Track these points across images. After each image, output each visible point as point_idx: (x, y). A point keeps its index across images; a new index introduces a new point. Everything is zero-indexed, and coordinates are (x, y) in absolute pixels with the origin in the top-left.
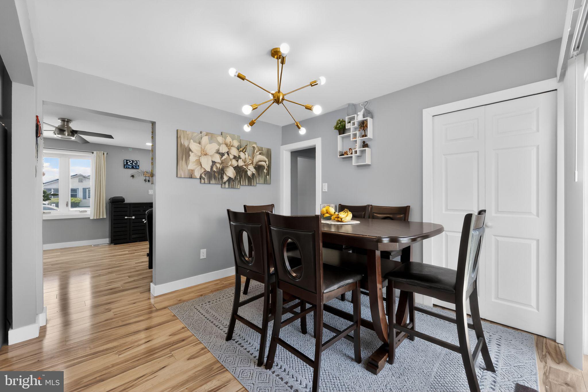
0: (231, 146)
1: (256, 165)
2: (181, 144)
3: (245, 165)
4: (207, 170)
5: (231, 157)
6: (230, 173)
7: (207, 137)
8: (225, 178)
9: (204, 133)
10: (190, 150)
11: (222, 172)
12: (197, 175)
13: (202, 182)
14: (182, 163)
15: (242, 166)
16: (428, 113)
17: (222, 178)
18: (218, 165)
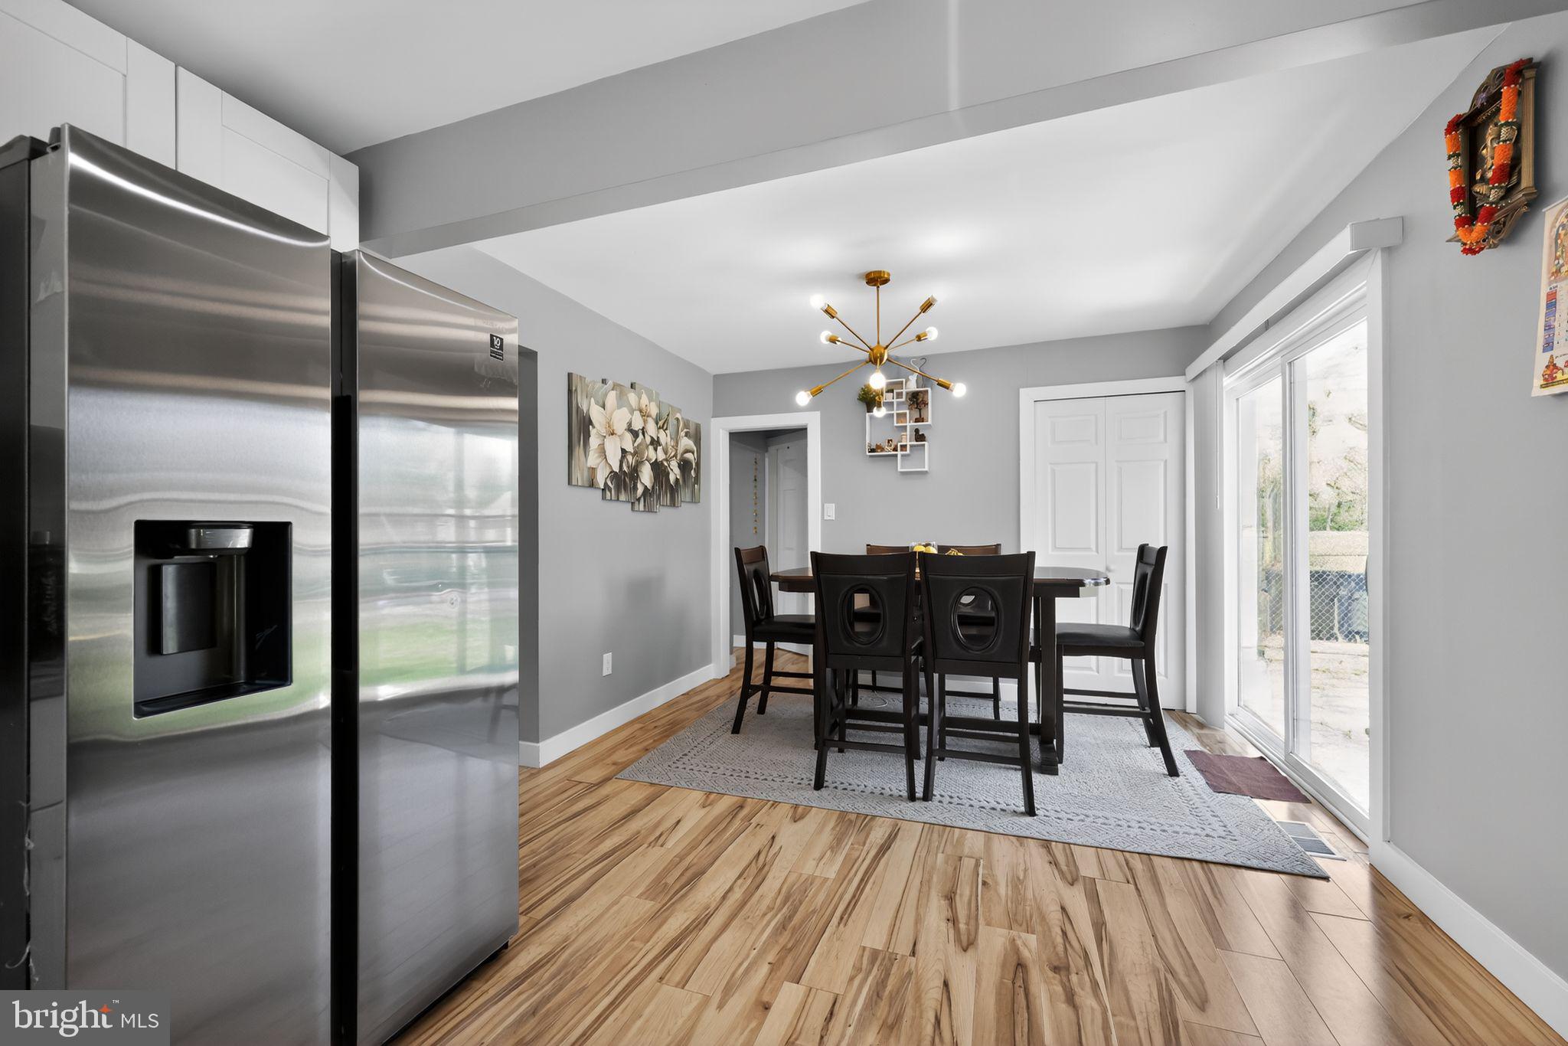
0: (648, 416)
1: (681, 460)
2: (578, 407)
3: (666, 460)
4: (615, 470)
5: (648, 440)
6: (646, 476)
7: (614, 392)
8: (640, 490)
9: (610, 383)
10: (591, 423)
11: (634, 473)
12: (601, 479)
13: (608, 497)
14: (579, 451)
15: (662, 461)
16: (1027, 395)
17: (635, 488)
18: (630, 458)
